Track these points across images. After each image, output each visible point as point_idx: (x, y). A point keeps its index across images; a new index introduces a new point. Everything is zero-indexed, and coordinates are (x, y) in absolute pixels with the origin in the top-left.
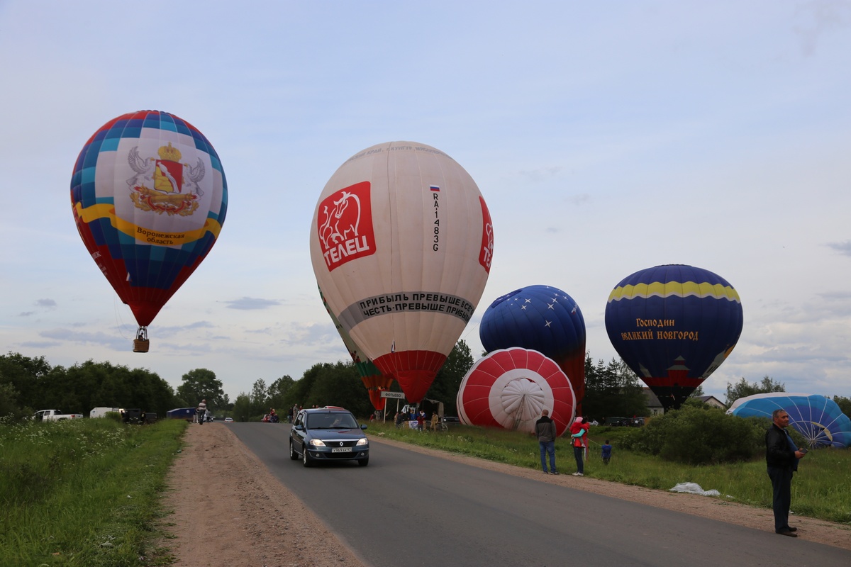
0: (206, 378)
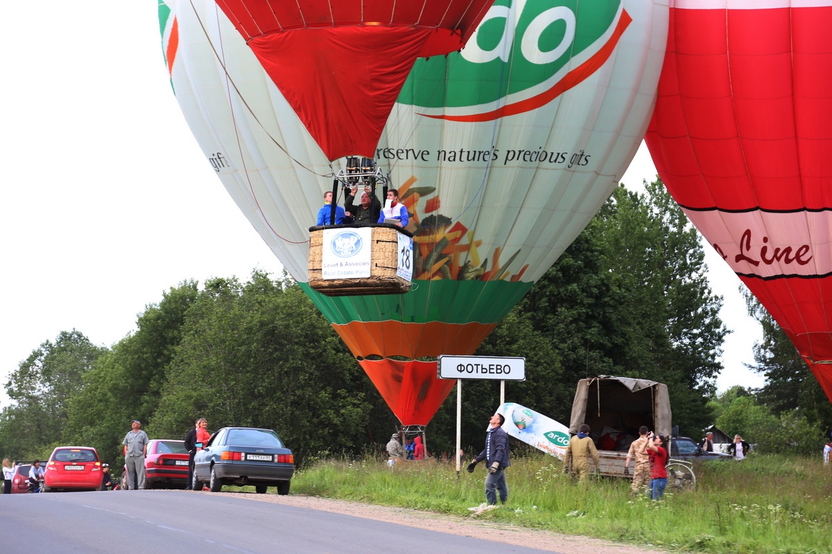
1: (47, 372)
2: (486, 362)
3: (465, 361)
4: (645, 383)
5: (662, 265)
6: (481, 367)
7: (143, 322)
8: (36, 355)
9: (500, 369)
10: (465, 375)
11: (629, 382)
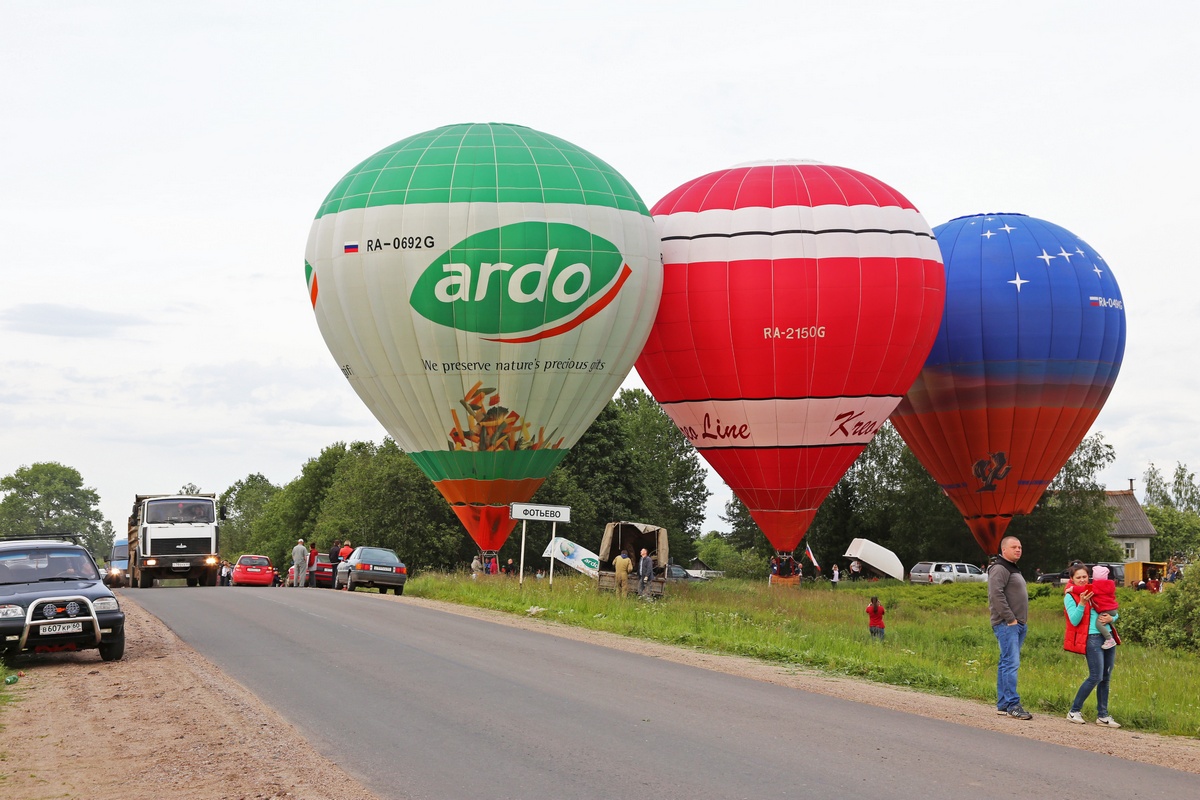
0: (58, 485)
1: (238, 503)
2: (543, 508)
3: (529, 507)
4: (652, 528)
5: (667, 447)
6: (540, 512)
7: (306, 470)
8: (231, 490)
9: (553, 514)
10: (529, 517)
11: (641, 527)
